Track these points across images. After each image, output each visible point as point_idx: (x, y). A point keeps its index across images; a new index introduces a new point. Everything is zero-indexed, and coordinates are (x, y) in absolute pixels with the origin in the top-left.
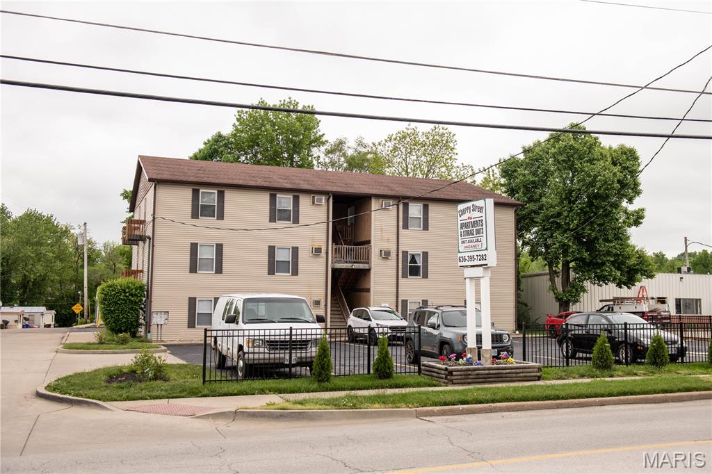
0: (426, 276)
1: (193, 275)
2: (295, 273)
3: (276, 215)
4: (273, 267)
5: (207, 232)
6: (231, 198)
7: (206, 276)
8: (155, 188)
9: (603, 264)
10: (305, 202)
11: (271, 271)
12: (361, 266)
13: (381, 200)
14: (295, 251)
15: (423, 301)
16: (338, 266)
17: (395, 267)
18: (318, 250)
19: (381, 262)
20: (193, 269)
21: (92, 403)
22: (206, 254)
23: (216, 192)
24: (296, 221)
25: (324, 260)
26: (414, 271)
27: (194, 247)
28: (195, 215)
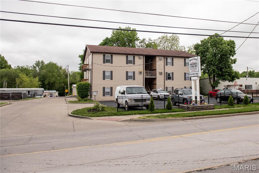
0: (173, 80)
1: (104, 80)
2: (134, 79)
3: (128, 62)
4: (128, 77)
5: (108, 67)
6: (115, 57)
7: (108, 81)
8: (92, 54)
9: (225, 75)
10: (136, 58)
11: (127, 79)
12: (154, 77)
13: (159, 57)
14: (134, 72)
15: (172, 87)
16: (147, 77)
17: (164, 77)
18: (141, 72)
19: (159, 75)
20: (104, 79)
21: (87, 118)
22: (107, 74)
23: (110, 55)
24: (134, 64)
25: (143, 75)
26: (169, 78)
27: (104, 72)
28: (104, 62)
